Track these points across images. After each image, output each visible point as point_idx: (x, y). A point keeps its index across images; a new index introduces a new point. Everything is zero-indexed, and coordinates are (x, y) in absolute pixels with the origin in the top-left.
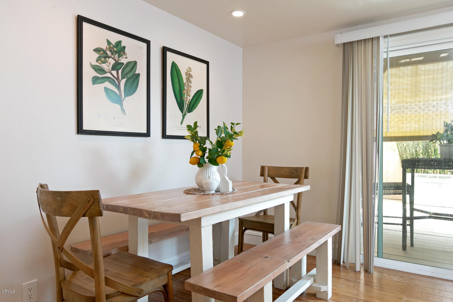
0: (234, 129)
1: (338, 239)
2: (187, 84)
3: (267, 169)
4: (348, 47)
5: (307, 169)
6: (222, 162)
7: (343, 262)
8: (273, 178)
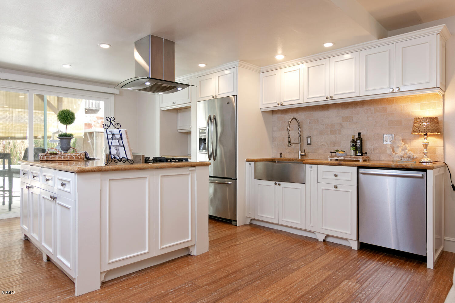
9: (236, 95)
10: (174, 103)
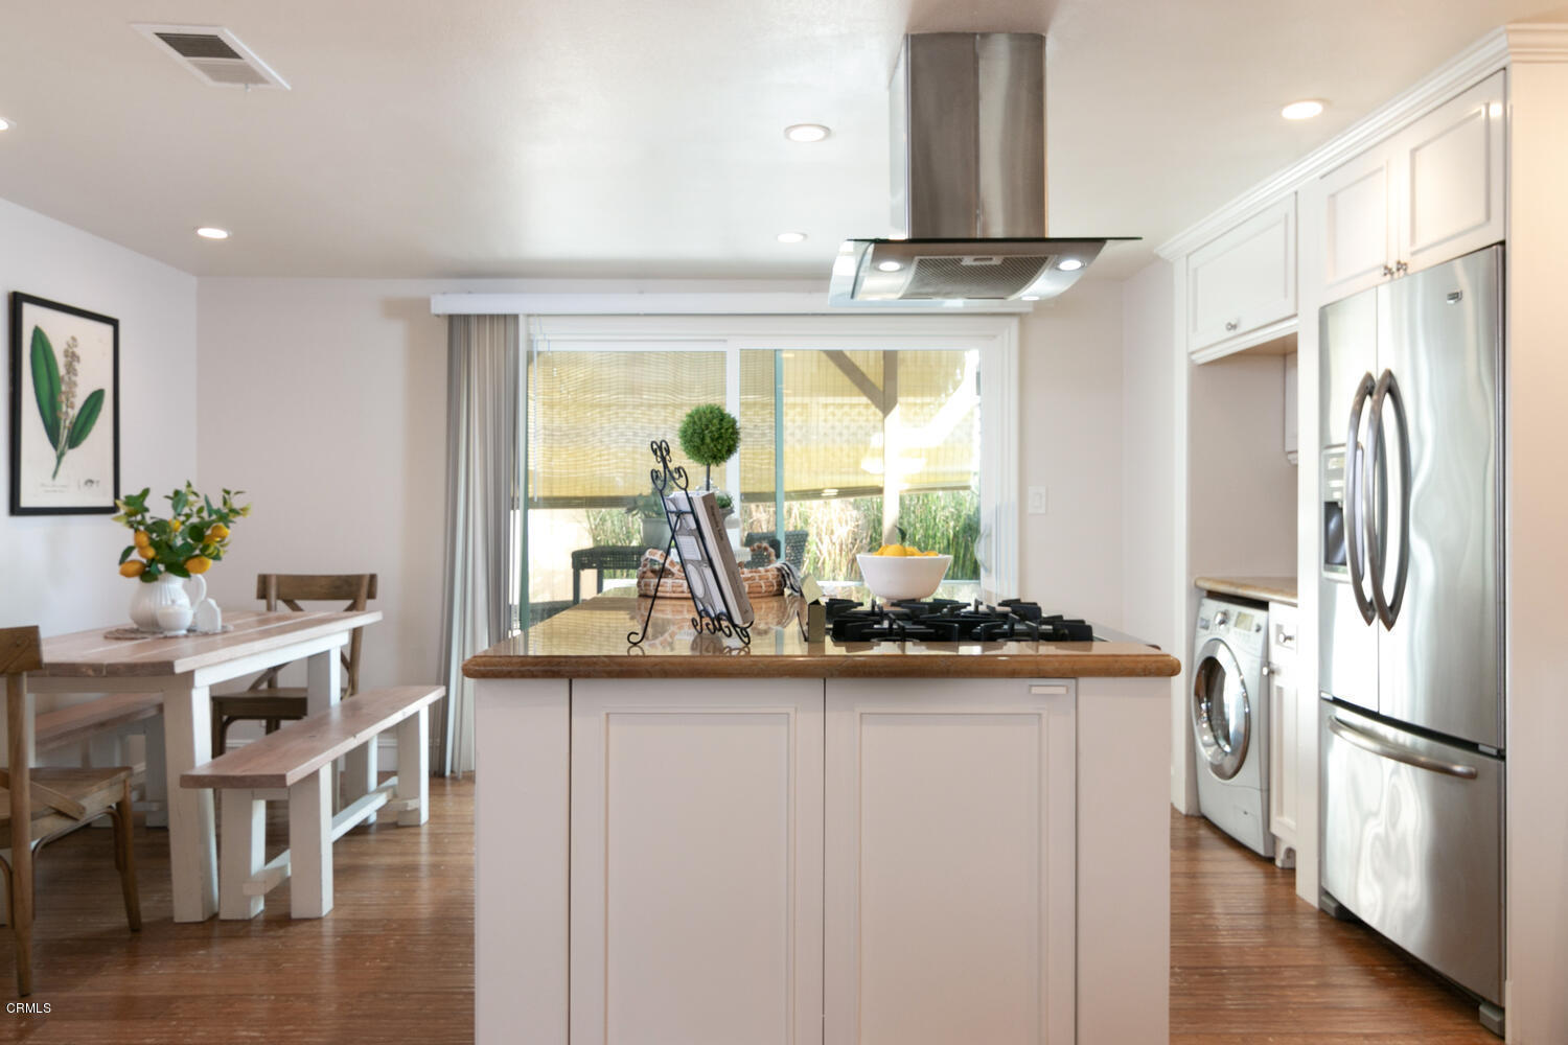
0: (231, 505)
1: (439, 712)
2: (66, 378)
3: (273, 582)
4: (458, 324)
5: (373, 578)
6: (201, 569)
7: (452, 772)
8: (290, 603)
9: (1503, 243)
10: (1233, 327)
